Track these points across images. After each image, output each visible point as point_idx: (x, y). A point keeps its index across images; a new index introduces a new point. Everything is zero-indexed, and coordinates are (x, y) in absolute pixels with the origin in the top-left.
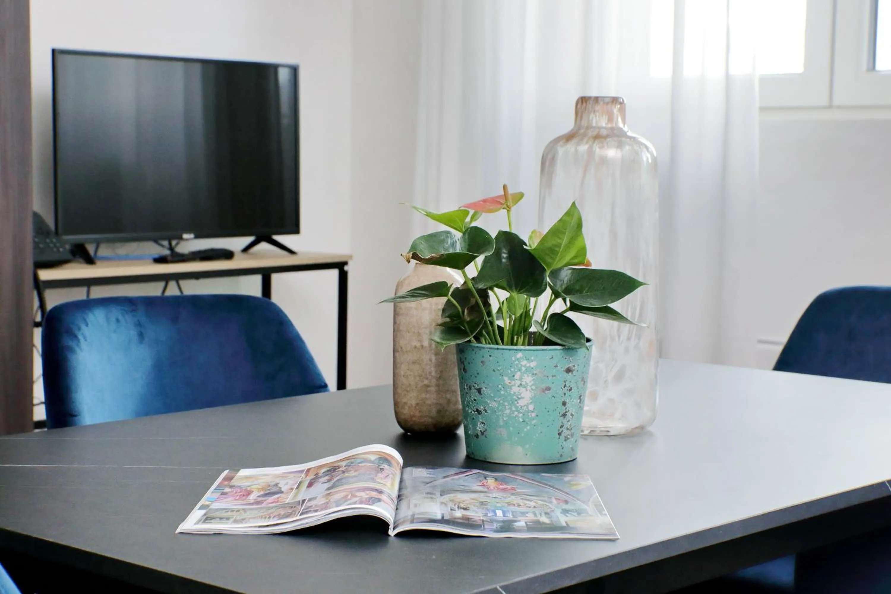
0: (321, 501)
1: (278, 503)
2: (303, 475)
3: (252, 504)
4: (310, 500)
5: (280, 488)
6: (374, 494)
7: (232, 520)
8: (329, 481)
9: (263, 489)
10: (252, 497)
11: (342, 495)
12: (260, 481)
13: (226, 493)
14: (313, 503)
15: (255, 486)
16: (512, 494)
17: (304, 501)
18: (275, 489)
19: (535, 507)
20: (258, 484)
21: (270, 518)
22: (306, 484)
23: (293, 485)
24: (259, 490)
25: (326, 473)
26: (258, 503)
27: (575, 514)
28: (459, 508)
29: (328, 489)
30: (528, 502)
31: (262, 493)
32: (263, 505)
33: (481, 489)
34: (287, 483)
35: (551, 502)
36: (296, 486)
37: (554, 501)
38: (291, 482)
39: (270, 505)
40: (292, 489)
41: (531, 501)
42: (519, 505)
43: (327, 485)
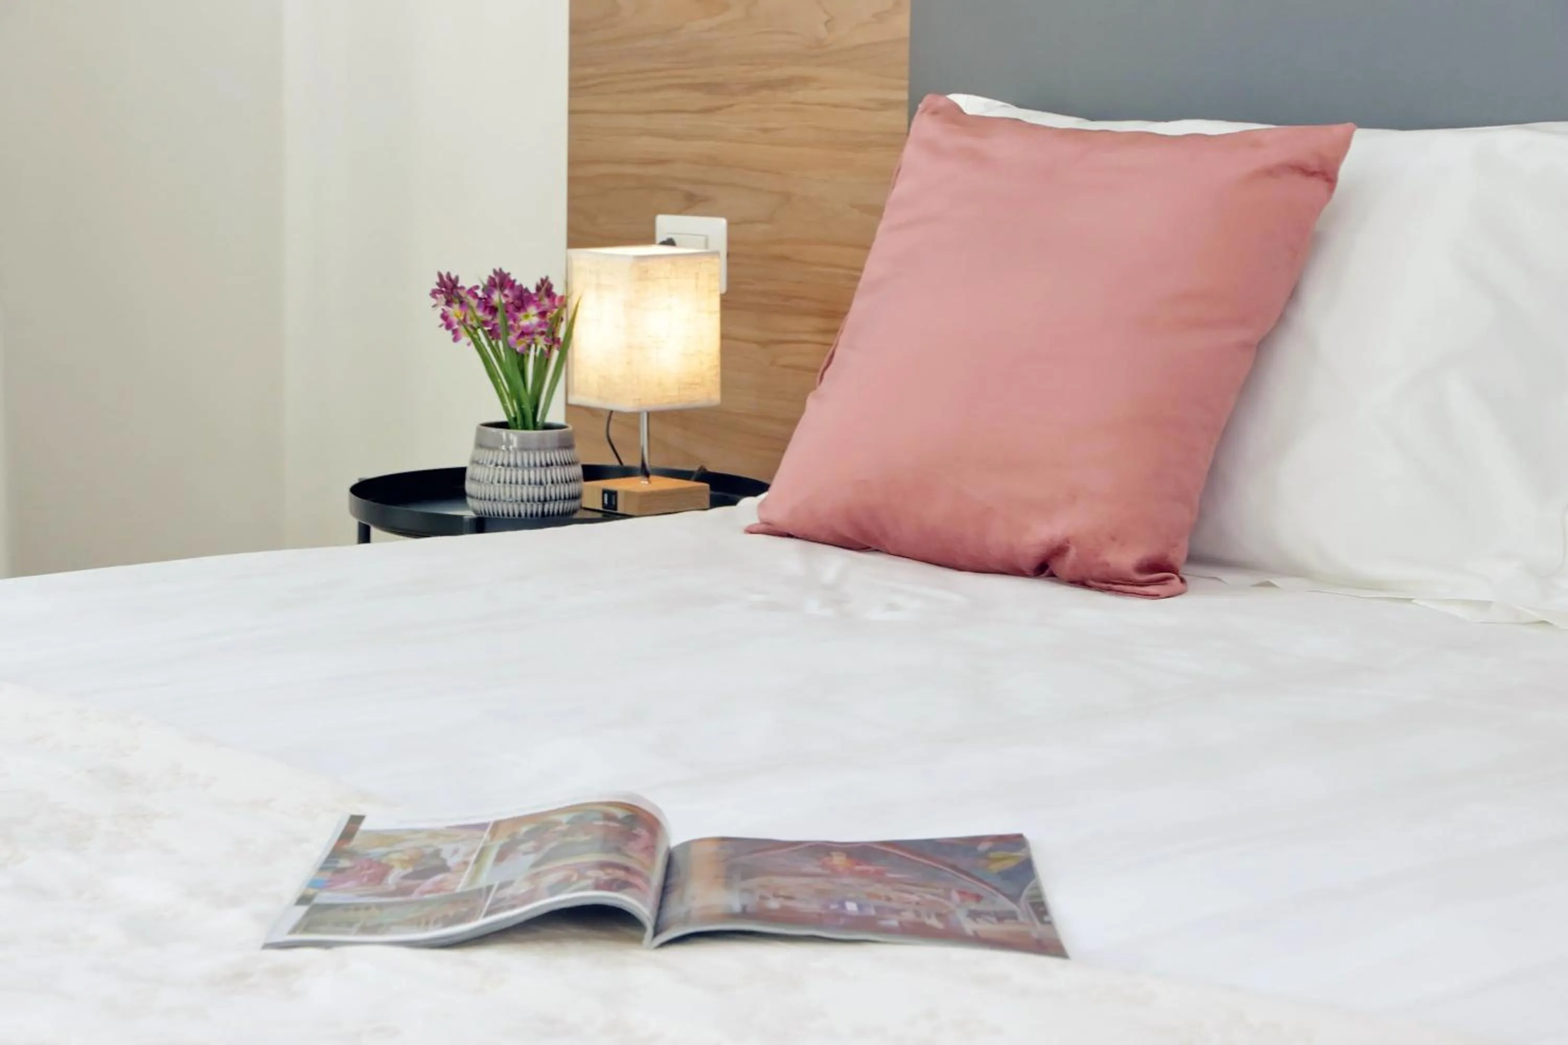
0: (521, 888)
1: (442, 894)
2: (486, 835)
3: (393, 894)
4: (502, 886)
5: (444, 860)
6: (620, 874)
7: (358, 925)
8: (536, 849)
9: (411, 861)
10: (392, 880)
11: (559, 875)
12: (406, 845)
13: (342, 870)
14: (508, 892)
15: (394, 856)
16: (879, 881)
17: (489, 888)
18: (434, 862)
19: (918, 903)
20: (401, 851)
21: (427, 923)
22: (493, 854)
23: (469, 854)
24: (404, 863)
25: (529, 835)
26: (402, 891)
27: (994, 919)
28: (776, 896)
29: (536, 865)
30: (906, 895)
31: (410, 870)
32: (414, 896)
33: (819, 870)
34: (456, 852)
35: (949, 898)
36: (474, 857)
37: (955, 896)
38: (464, 848)
39: (427, 896)
40: (466, 863)
41: (912, 893)
42: (889, 899)
43: (532, 858)
